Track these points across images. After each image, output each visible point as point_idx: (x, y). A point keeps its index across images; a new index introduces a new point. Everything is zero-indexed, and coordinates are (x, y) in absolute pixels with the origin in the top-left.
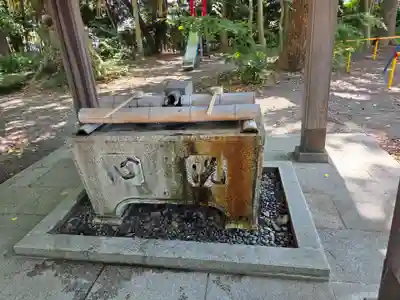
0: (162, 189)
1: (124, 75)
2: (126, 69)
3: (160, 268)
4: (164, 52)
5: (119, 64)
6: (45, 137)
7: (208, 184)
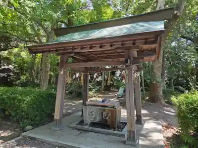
0: (98, 119)
1: (95, 97)
2: (96, 95)
3: (95, 132)
4: (112, 90)
5: (94, 93)
6: (70, 111)
7: (107, 118)
